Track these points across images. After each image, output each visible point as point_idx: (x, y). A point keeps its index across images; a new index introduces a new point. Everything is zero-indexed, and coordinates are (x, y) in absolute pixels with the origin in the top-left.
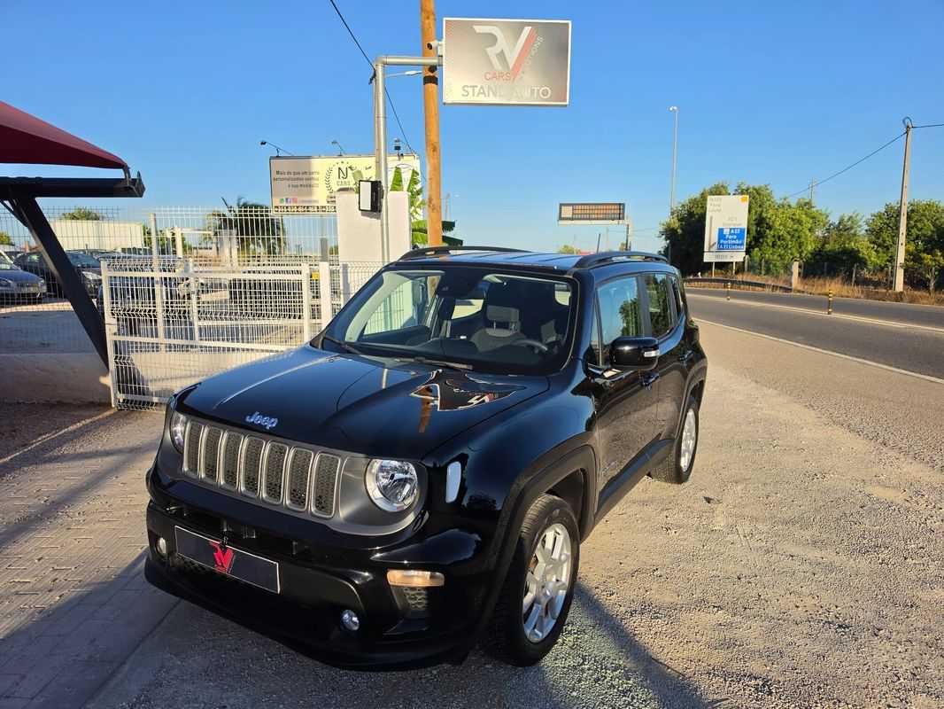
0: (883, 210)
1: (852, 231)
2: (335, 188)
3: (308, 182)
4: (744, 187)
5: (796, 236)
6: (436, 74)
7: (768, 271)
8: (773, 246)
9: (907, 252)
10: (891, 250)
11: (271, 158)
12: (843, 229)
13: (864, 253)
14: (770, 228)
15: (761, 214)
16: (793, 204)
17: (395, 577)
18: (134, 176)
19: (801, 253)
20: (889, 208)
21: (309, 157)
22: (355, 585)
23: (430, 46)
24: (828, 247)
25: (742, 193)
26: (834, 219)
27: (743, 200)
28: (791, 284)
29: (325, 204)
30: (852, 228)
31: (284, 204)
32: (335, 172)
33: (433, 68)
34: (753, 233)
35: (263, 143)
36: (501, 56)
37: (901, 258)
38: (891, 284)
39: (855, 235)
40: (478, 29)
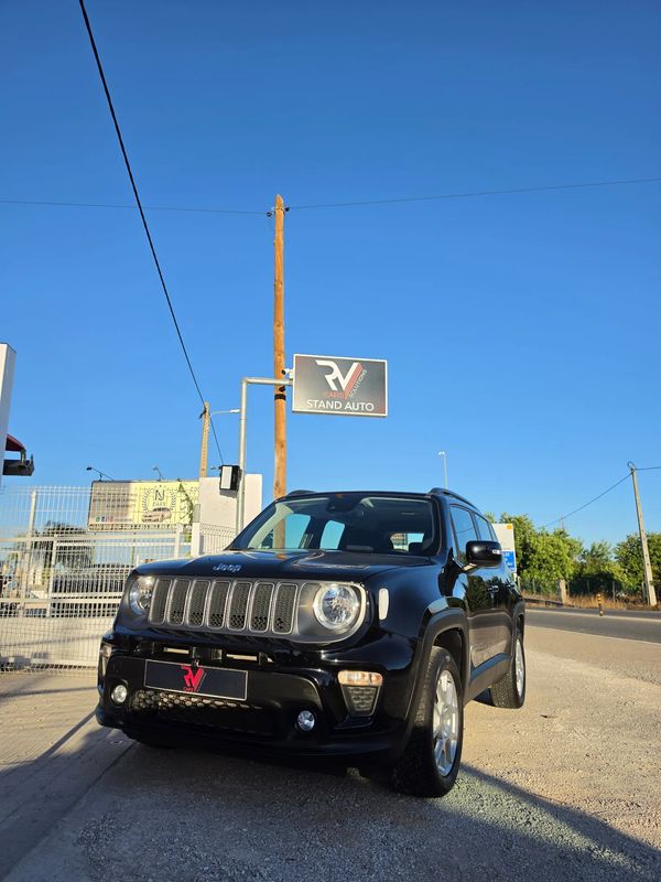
0: (626, 541)
1: (604, 557)
2: (151, 508)
3: (125, 503)
4: (507, 517)
5: (558, 559)
6: (285, 393)
7: (539, 590)
8: (540, 568)
9: (654, 571)
10: (640, 575)
11: (94, 482)
12: (596, 555)
13: (618, 576)
14: (534, 552)
15: (524, 541)
16: (551, 533)
17: (344, 677)
18: (28, 458)
19: (564, 575)
20: (630, 540)
21: (129, 482)
22: (315, 682)
23: (284, 372)
24: (586, 571)
25: (506, 522)
26: (587, 547)
27: (509, 527)
28: (561, 599)
29: (141, 522)
30: (603, 555)
31: (100, 522)
32: (153, 494)
33: (282, 389)
34: (521, 557)
35: (89, 469)
36: (336, 381)
37: (650, 576)
38: (646, 600)
39: (607, 560)
40: (320, 363)
